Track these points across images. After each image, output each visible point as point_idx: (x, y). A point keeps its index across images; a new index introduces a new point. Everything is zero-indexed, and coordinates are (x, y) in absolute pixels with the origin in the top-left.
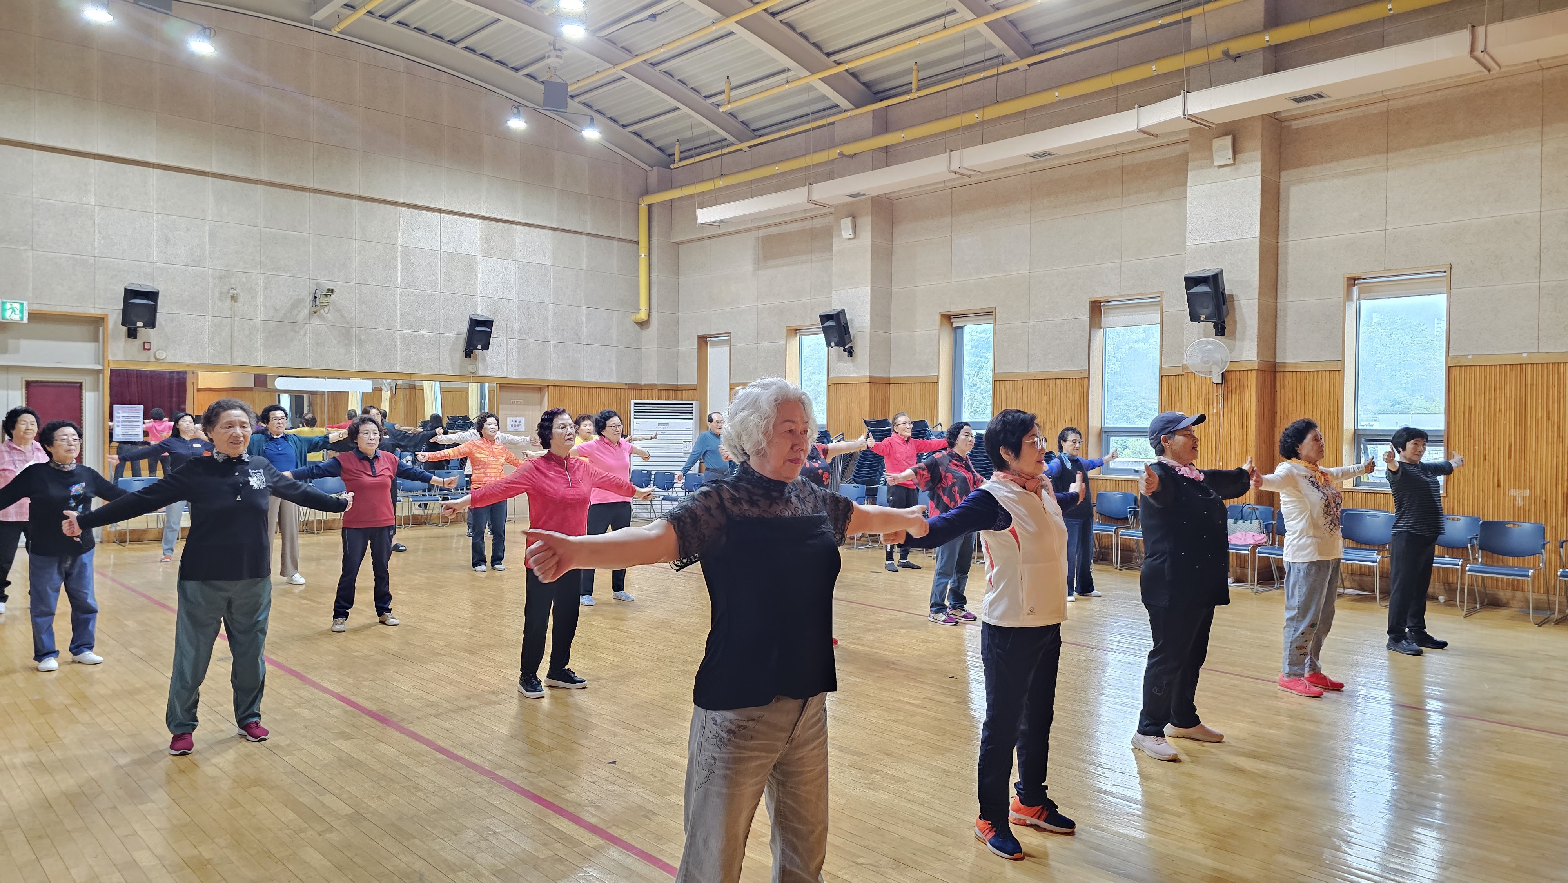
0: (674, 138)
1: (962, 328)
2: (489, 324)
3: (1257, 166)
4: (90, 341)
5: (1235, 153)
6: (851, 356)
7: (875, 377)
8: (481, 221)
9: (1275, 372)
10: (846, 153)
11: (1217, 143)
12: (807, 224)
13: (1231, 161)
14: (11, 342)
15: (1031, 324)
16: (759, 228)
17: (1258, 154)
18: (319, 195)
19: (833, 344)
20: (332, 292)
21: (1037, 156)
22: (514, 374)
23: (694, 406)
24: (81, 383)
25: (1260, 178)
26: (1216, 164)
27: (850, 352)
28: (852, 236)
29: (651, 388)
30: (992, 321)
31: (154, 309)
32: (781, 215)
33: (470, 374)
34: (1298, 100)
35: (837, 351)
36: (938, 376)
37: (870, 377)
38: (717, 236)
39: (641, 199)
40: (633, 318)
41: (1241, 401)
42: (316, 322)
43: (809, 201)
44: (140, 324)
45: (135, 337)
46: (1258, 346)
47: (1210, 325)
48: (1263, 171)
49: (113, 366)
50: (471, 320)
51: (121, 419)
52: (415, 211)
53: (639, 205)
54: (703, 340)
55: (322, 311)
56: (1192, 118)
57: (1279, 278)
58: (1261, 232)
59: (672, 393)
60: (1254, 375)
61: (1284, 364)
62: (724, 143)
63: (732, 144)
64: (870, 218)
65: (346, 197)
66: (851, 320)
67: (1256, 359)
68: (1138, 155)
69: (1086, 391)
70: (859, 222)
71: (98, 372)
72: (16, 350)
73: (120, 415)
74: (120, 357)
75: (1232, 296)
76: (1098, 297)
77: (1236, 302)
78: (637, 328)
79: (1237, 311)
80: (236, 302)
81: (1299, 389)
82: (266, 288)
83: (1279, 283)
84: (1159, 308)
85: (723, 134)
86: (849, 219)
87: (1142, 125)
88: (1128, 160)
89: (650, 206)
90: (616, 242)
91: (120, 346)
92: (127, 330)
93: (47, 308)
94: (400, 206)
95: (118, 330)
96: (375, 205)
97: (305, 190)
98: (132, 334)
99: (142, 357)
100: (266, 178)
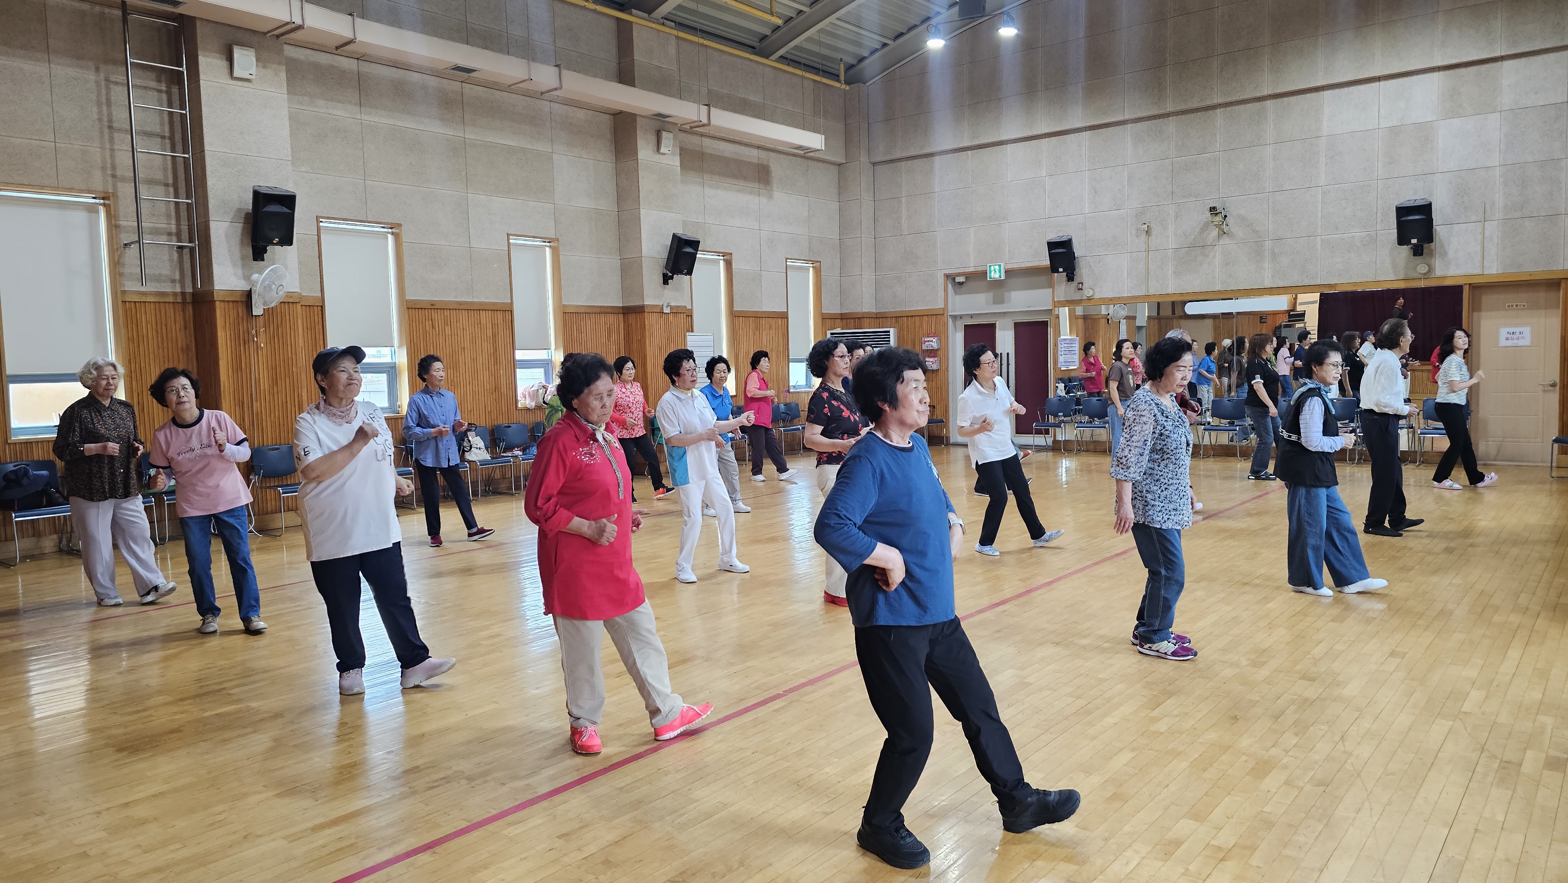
14: (1000, 295)
18: (1227, 109)
22: (1494, 269)
24: (1046, 322)
31: (1073, 255)
33: (1420, 276)
42: (1225, 240)
44: (1061, 270)
45: (1073, 280)
50: (1399, 208)
51: (1063, 349)
52: (1346, 90)
65: (1257, 102)
72: (1009, 300)
73: (1062, 346)
74: (1062, 298)
80: (1150, 235)
82: (1176, 217)
91: (1062, 289)
92: (1067, 275)
93: (1016, 266)
94: (1323, 90)
95: (1060, 276)
96: (1292, 99)
97: (1214, 107)
98: (1070, 278)
99: (1077, 296)
100: (1171, 110)
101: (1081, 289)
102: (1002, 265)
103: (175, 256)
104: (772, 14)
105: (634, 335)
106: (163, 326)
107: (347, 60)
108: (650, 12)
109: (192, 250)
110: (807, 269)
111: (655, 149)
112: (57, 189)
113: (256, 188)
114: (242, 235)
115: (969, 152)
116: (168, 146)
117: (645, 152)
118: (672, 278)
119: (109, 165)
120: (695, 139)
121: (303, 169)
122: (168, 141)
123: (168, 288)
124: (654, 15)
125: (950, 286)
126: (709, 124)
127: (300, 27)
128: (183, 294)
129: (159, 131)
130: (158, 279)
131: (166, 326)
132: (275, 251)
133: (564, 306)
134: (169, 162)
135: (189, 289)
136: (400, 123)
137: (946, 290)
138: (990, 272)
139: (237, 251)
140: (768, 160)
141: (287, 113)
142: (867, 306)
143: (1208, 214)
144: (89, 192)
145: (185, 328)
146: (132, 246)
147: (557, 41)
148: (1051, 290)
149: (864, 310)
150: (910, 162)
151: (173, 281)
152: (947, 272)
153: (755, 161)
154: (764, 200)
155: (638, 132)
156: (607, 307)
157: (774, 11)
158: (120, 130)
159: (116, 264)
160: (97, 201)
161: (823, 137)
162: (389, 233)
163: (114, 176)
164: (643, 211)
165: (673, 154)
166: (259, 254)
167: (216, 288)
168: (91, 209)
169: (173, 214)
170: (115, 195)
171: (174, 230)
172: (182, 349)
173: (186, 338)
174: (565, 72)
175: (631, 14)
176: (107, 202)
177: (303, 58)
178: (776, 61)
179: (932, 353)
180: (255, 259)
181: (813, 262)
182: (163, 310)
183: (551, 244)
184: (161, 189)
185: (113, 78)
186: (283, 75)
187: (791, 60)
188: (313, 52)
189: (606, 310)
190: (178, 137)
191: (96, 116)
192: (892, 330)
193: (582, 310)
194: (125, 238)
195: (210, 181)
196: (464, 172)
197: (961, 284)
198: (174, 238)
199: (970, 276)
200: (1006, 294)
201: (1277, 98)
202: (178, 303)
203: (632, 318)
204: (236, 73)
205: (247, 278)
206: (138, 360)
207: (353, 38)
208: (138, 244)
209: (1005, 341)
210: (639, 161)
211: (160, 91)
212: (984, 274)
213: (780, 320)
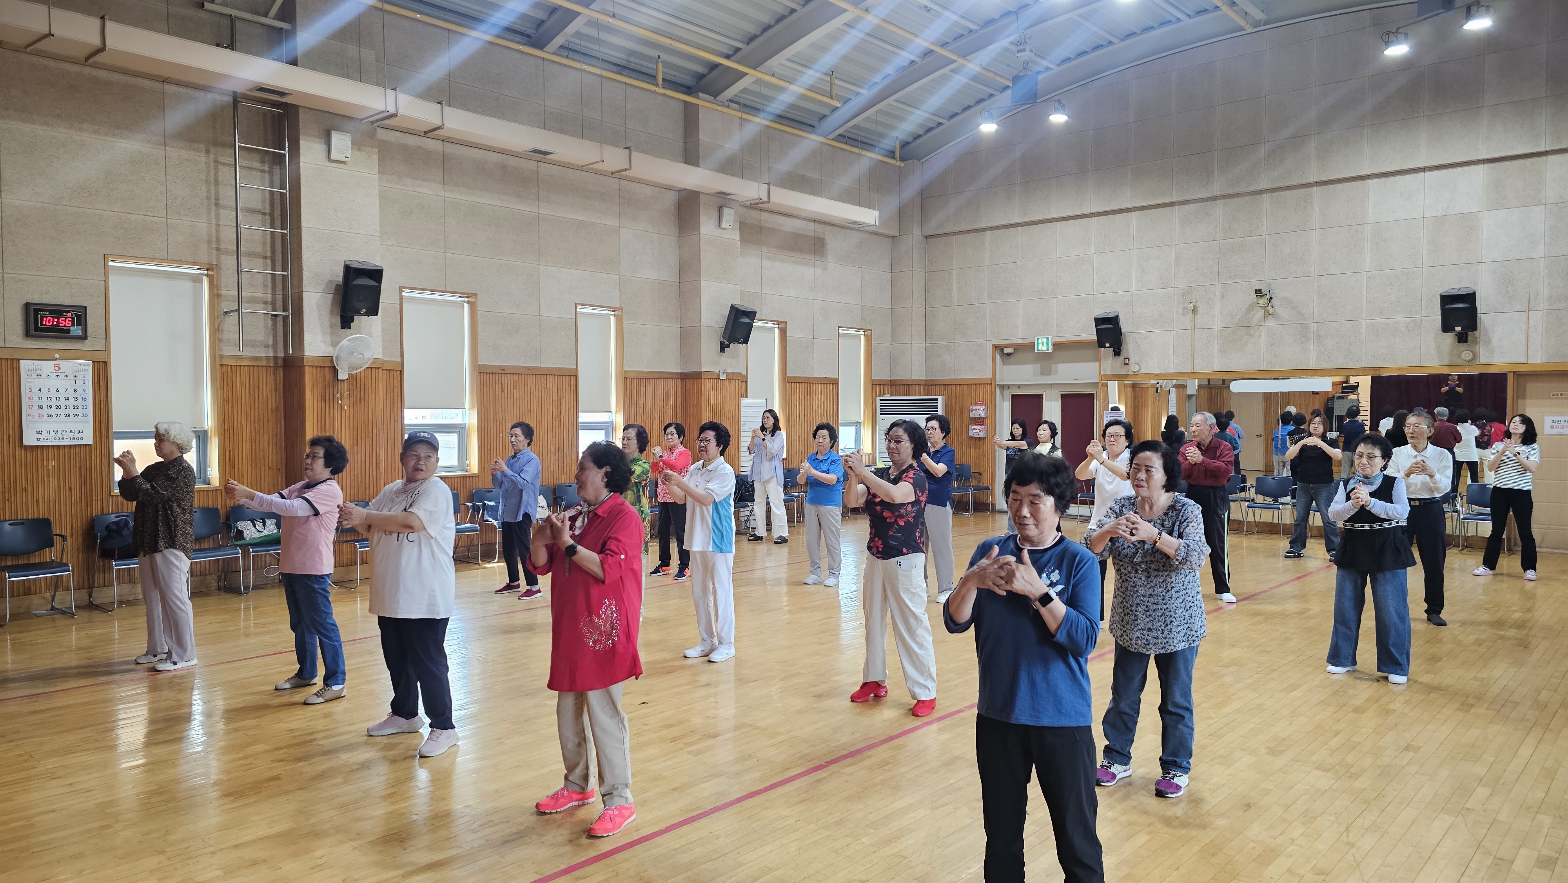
2: (1474, 297)
8: (1489, 165)
14: (1047, 367)
18: (1276, 194)
22: (1539, 359)
24: (1093, 394)
31: (1120, 331)
33: (1464, 363)
42: (1270, 321)
44: (1107, 345)
45: (1119, 355)
50: (1443, 296)
55: (1270, 311)
65: (1306, 187)
72: (1056, 373)
74: (1108, 372)
80: (1196, 313)
82: (1223, 297)
91: (1109, 363)
92: (1114, 351)
93: (1063, 339)
94: (1369, 179)
95: (1108, 351)
96: (1339, 186)
97: (1261, 192)
98: (1117, 353)
99: (1123, 372)
100: (1219, 193)
101: (1128, 364)
102: (1050, 338)
103: (270, 322)
104: (831, 98)
105: (691, 400)
106: (256, 388)
107: (433, 141)
108: (715, 95)
109: (285, 318)
110: (859, 337)
111: (717, 223)
112: (166, 261)
113: (347, 263)
114: (332, 305)
115: (1020, 228)
116: (268, 222)
117: (707, 227)
118: (729, 346)
119: (214, 239)
120: (755, 214)
121: (390, 243)
122: (268, 217)
123: (262, 353)
124: (719, 98)
125: (998, 357)
126: (769, 202)
127: (394, 115)
128: (275, 358)
129: (260, 208)
130: (253, 344)
131: (258, 387)
132: (361, 321)
133: (626, 371)
134: (268, 237)
135: (281, 354)
136: (478, 200)
137: (994, 360)
138: (1038, 344)
139: (326, 318)
140: (824, 233)
141: (377, 192)
142: (916, 372)
143: (1254, 296)
144: (195, 264)
145: (276, 391)
146: (231, 314)
147: (627, 122)
148: (1098, 363)
149: (913, 378)
150: (962, 237)
151: (267, 346)
152: (996, 343)
153: (812, 234)
154: (818, 271)
155: (701, 208)
156: (666, 373)
157: (834, 95)
158: (225, 207)
159: (216, 331)
160: (202, 272)
161: (878, 212)
162: (465, 302)
163: (218, 249)
164: (703, 283)
165: (733, 229)
166: (346, 323)
167: (306, 354)
168: (197, 279)
169: (270, 284)
170: (218, 267)
171: (270, 300)
172: (272, 409)
173: (276, 400)
174: (635, 154)
175: (698, 97)
176: (210, 273)
177: (393, 140)
178: (833, 139)
179: (979, 421)
180: (343, 328)
181: (865, 330)
182: (256, 373)
183: (616, 313)
184: (259, 262)
185: (221, 159)
186: (375, 157)
187: (849, 138)
188: (403, 134)
189: (665, 376)
190: (277, 212)
191: (205, 194)
192: (940, 398)
193: (642, 376)
194: (225, 306)
195: (306, 255)
196: (537, 246)
197: (1009, 355)
198: (270, 307)
199: (1018, 348)
200: (1053, 366)
201: (1324, 185)
202: (270, 366)
203: (689, 383)
204: (333, 157)
205: (334, 344)
206: (231, 420)
207: (441, 124)
208: (237, 313)
209: (1052, 411)
210: (701, 235)
211: (263, 171)
212: (1032, 346)
213: (831, 386)
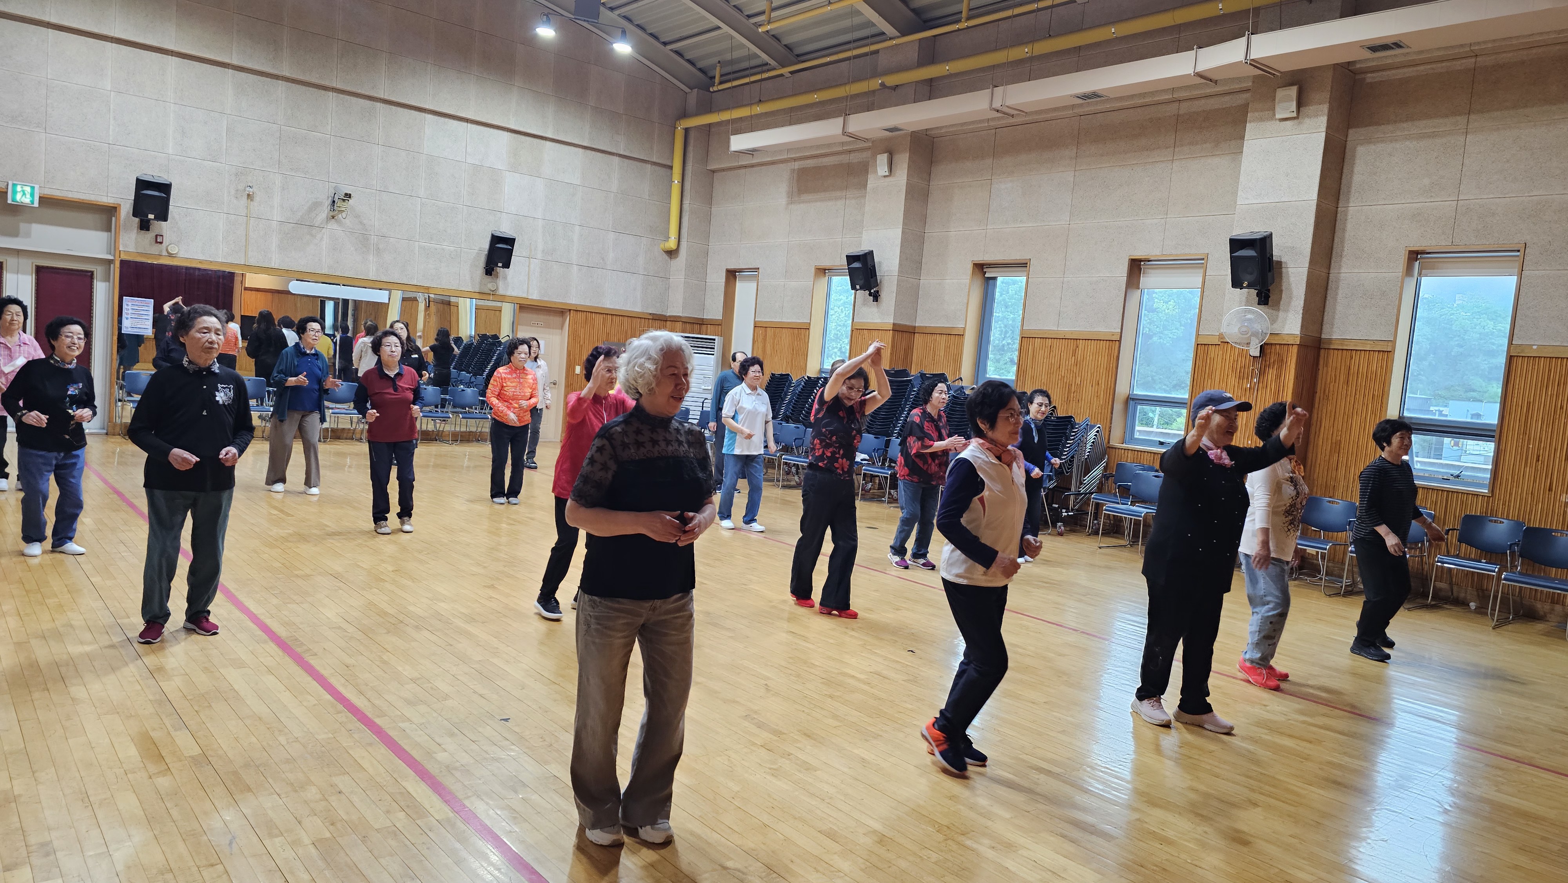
0: (714, 60)
1: (995, 278)
2: (511, 241)
3: (1323, 121)
4: (102, 230)
5: (1300, 105)
6: (877, 301)
7: (899, 325)
8: (509, 133)
9: (1319, 349)
10: (888, 84)
11: (1280, 93)
12: (845, 159)
13: (1294, 115)
14: (23, 226)
15: (1065, 279)
16: (795, 160)
17: (1325, 108)
18: (342, 96)
19: (858, 287)
20: (350, 197)
21: (1086, 97)
22: (534, 295)
23: (716, 341)
24: (92, 273)
25: (1324, 134)
26: (1278, 116)
27: (876, 297)
28: (887, 174)
29: (675, 319)
30: (1025, 274)
31: (166, 202)
32: (818, 147)
33: (489, 292)
34: (1374, 49)
35: (863, 294)
36: (964, 329)
37: (894, 324)
38: (752, 166)
39: (678, 122)
40: (662, 246)
41: (1279, 376)
42: (333, 225)
43: (844, 133)
44: (151, 216)
45: (148, 229)
46: (1303, 318)
47: (1254, 292)
48: (1328, 128)
49: (124, 257)
50: (493, 236)
51: (130, 311)
52: (442, 119)
53: (675, 128)
54: (732, 275)
55: (340, 216)
56: (1255, 63)
57: (1335, 246)
58: (1318, 195)
59: (696, 327)
60: (1295, 350)
61: (1330, 341)
62: (765, 68)
63: (774, 69)
64: (908, 155)
65: (371, 100)
66: (880, 263)
67: (1299, 333)
68: (1196, 102)
69: (1116, 354)
70: (896, 158)
71: (110, 262)
72: (28, 235)
73: (130, 307)
74: (132, 249)
75: (1280, 263)
76: (1138, 254)
77: (1284, 270)
78: (666, 257)
79: (1284, 279)
80: (252, 200)
81: (1343, 368)
82: (283, 189)
83: (1334, 253)
84: (1202, 271)
85: (765, 57)
86: (886, 155)
87: (1199, 69)
88: (1185, 108)
89: (687, 130)
90: (649, 166)
91: (125, 236)
92: (140, 223)
93: (59, 193)
94: (426, 112)
96: (400, 110)
97: (326, 88)
98: (145, 226)
100: (287, 74)
101: (161, 243)
102: (37, 187)
138: (13, 193)
209: (20, 287)
